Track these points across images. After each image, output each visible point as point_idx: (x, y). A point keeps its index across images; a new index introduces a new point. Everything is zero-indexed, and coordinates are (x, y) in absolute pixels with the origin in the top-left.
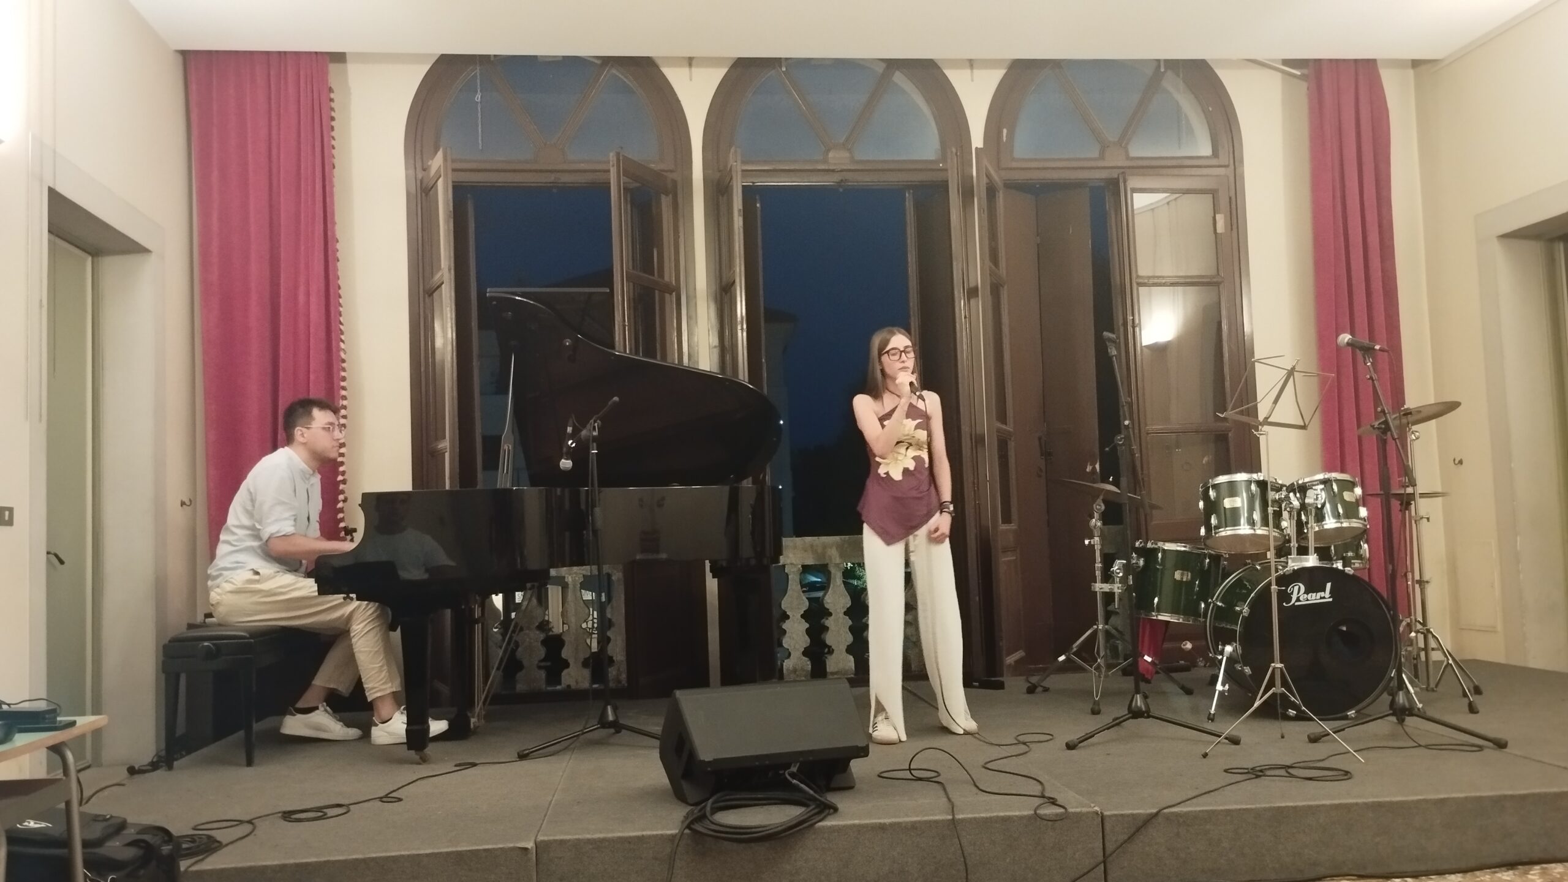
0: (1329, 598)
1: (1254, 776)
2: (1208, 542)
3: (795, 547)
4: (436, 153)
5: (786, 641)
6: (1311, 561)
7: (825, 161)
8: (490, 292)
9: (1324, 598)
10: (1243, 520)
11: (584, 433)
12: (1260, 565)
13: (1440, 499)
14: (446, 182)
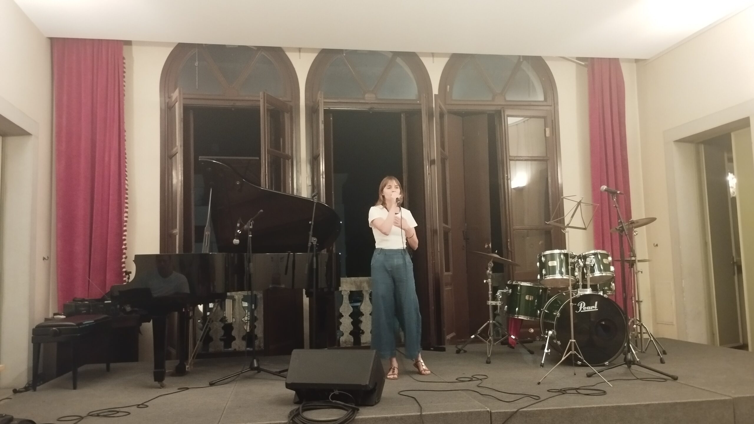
0: (597, 309)
1: (562, 393)
2: (541, 282)
3: (347, 282)
4: (175, 90)
5: (342, 328)
6: (589, 291)
7: (364, 99)
8: (201, 158)
9: (594, 309)
10: (557, 272)
11: (246, 227)
12: (565, 293)
13: (648, 262)
14: (180, 104)
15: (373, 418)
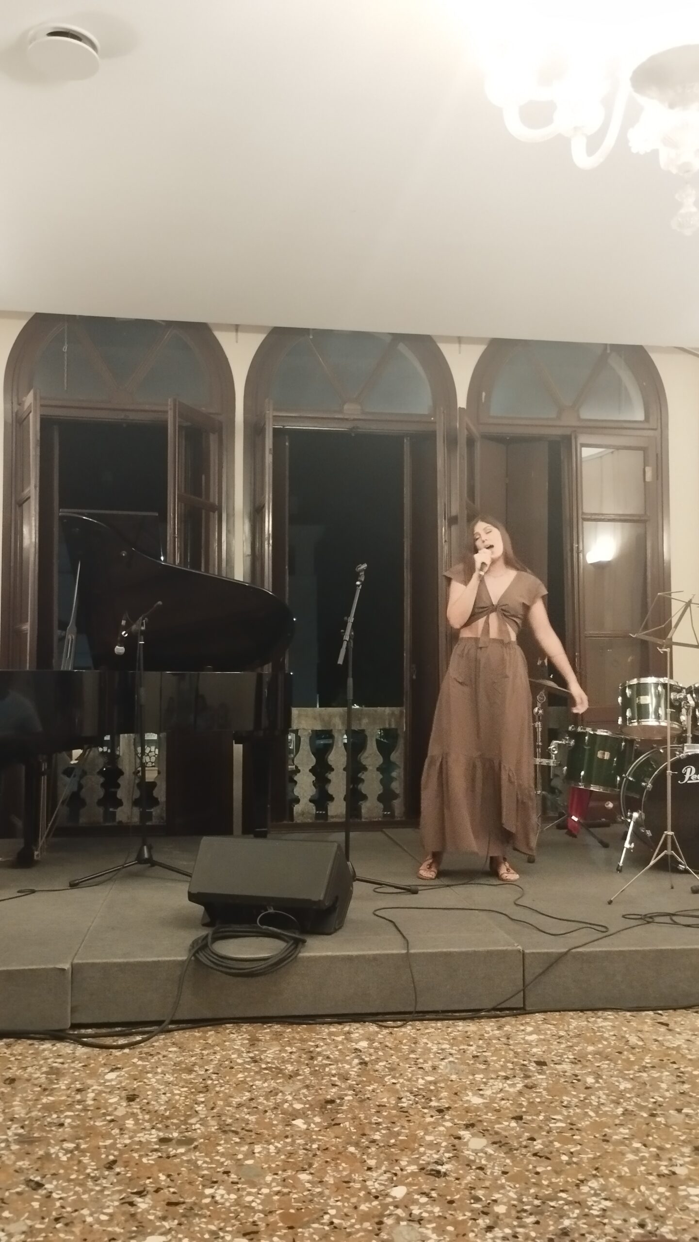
1: (645, 922)
2: (624, 730)
3: (307, 716)
4: (29, 392)
5: (297, 791)
7: (341, 412)
10: (651, 715)
12: (663, 749)
14: (35, 416)
15: (327, 957)
